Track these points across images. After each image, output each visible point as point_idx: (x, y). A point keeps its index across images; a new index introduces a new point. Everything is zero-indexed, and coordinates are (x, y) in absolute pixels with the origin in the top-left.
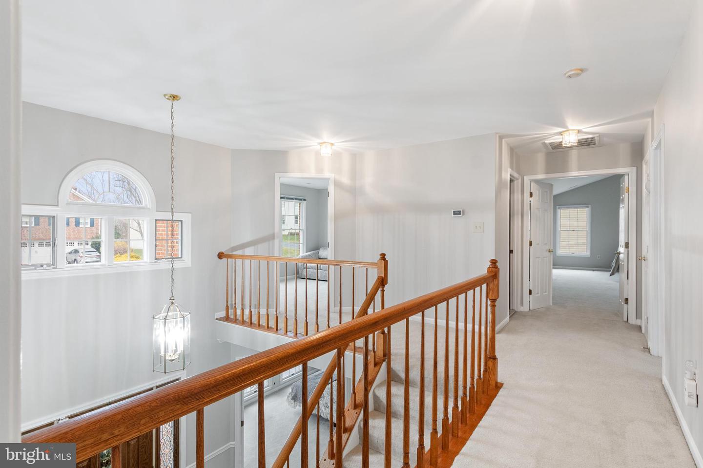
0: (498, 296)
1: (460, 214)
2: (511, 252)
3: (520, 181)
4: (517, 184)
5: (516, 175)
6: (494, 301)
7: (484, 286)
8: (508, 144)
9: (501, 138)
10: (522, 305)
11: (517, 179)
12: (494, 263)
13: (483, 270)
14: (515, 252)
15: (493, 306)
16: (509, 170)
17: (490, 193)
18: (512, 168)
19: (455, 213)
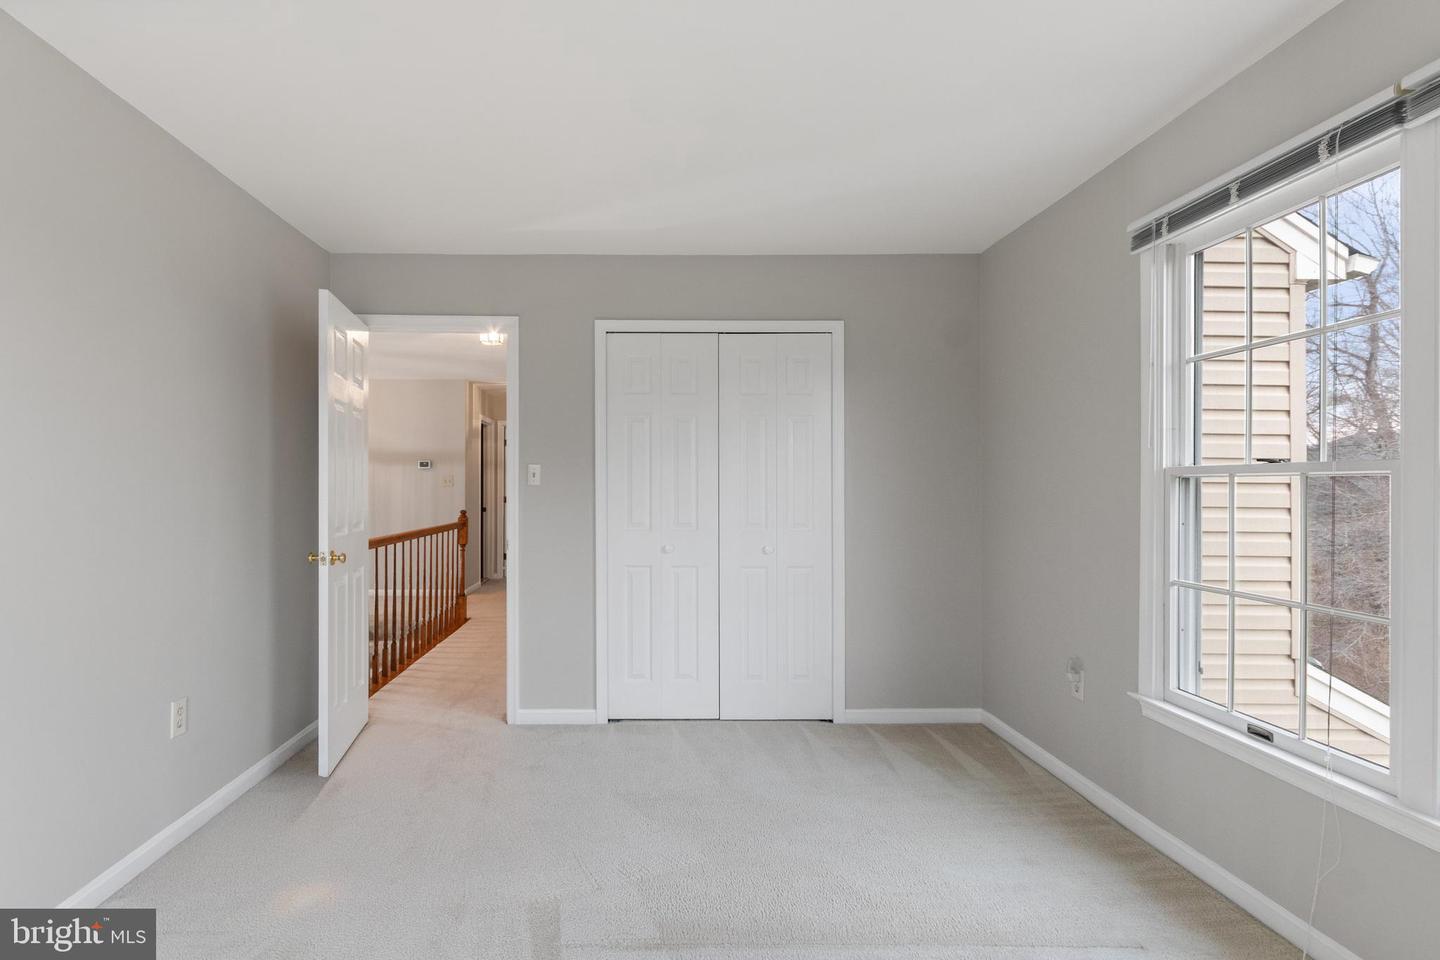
0: (466, 542)
1: (427, 465)
2: (483, 510)
3: (493, 426)
4: (490, 430)
5: (488, 420)
6: (463, 546)
7: (456, 530)
8: (479, 388)
9: (471, 384)
10: (496, 571)
11: (490, 424)
12: (463, 513)
13: (455, 519)
14: (488, 509)
15: (463, 551)
16: (481, 416)
17: (460, 444)
18: (483, 413)
19: (422, 465)
